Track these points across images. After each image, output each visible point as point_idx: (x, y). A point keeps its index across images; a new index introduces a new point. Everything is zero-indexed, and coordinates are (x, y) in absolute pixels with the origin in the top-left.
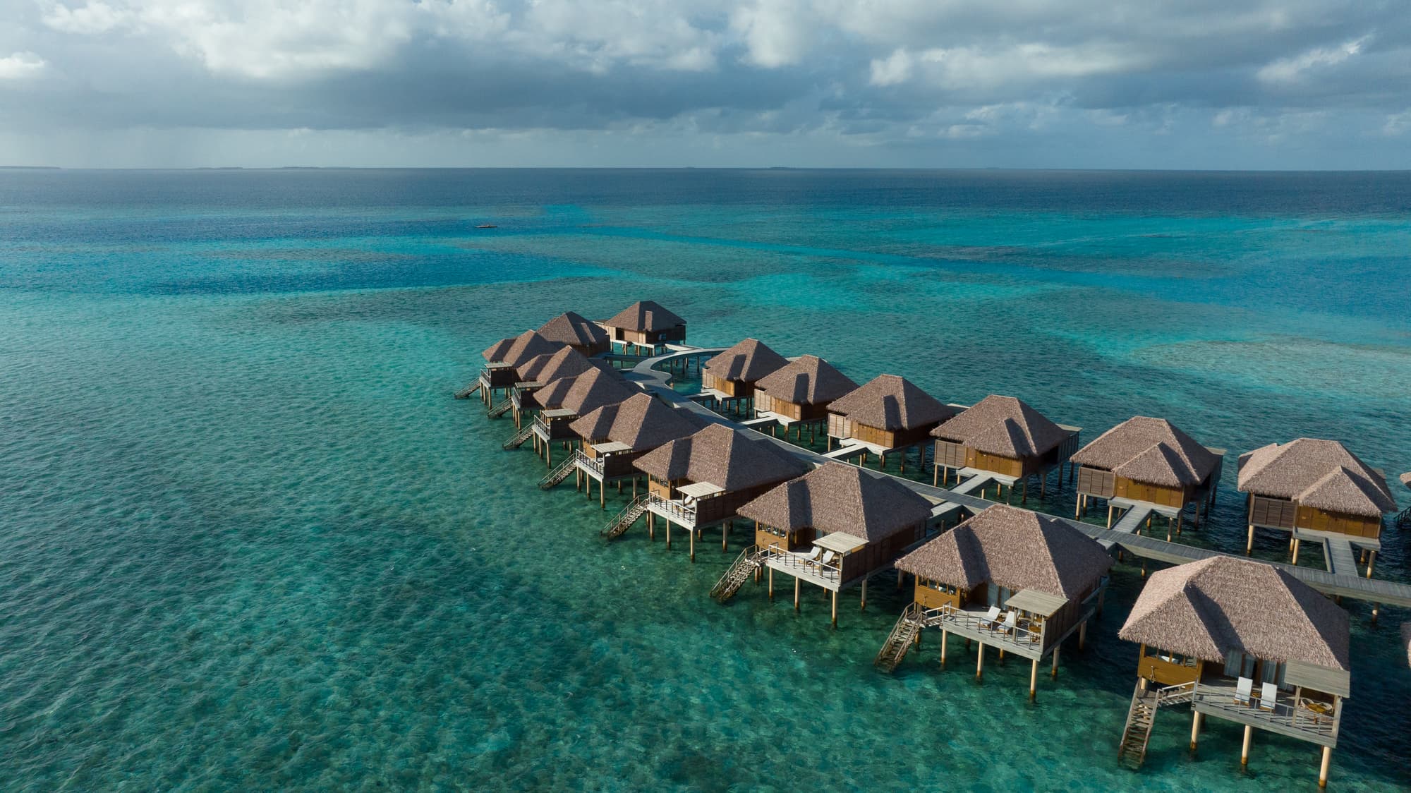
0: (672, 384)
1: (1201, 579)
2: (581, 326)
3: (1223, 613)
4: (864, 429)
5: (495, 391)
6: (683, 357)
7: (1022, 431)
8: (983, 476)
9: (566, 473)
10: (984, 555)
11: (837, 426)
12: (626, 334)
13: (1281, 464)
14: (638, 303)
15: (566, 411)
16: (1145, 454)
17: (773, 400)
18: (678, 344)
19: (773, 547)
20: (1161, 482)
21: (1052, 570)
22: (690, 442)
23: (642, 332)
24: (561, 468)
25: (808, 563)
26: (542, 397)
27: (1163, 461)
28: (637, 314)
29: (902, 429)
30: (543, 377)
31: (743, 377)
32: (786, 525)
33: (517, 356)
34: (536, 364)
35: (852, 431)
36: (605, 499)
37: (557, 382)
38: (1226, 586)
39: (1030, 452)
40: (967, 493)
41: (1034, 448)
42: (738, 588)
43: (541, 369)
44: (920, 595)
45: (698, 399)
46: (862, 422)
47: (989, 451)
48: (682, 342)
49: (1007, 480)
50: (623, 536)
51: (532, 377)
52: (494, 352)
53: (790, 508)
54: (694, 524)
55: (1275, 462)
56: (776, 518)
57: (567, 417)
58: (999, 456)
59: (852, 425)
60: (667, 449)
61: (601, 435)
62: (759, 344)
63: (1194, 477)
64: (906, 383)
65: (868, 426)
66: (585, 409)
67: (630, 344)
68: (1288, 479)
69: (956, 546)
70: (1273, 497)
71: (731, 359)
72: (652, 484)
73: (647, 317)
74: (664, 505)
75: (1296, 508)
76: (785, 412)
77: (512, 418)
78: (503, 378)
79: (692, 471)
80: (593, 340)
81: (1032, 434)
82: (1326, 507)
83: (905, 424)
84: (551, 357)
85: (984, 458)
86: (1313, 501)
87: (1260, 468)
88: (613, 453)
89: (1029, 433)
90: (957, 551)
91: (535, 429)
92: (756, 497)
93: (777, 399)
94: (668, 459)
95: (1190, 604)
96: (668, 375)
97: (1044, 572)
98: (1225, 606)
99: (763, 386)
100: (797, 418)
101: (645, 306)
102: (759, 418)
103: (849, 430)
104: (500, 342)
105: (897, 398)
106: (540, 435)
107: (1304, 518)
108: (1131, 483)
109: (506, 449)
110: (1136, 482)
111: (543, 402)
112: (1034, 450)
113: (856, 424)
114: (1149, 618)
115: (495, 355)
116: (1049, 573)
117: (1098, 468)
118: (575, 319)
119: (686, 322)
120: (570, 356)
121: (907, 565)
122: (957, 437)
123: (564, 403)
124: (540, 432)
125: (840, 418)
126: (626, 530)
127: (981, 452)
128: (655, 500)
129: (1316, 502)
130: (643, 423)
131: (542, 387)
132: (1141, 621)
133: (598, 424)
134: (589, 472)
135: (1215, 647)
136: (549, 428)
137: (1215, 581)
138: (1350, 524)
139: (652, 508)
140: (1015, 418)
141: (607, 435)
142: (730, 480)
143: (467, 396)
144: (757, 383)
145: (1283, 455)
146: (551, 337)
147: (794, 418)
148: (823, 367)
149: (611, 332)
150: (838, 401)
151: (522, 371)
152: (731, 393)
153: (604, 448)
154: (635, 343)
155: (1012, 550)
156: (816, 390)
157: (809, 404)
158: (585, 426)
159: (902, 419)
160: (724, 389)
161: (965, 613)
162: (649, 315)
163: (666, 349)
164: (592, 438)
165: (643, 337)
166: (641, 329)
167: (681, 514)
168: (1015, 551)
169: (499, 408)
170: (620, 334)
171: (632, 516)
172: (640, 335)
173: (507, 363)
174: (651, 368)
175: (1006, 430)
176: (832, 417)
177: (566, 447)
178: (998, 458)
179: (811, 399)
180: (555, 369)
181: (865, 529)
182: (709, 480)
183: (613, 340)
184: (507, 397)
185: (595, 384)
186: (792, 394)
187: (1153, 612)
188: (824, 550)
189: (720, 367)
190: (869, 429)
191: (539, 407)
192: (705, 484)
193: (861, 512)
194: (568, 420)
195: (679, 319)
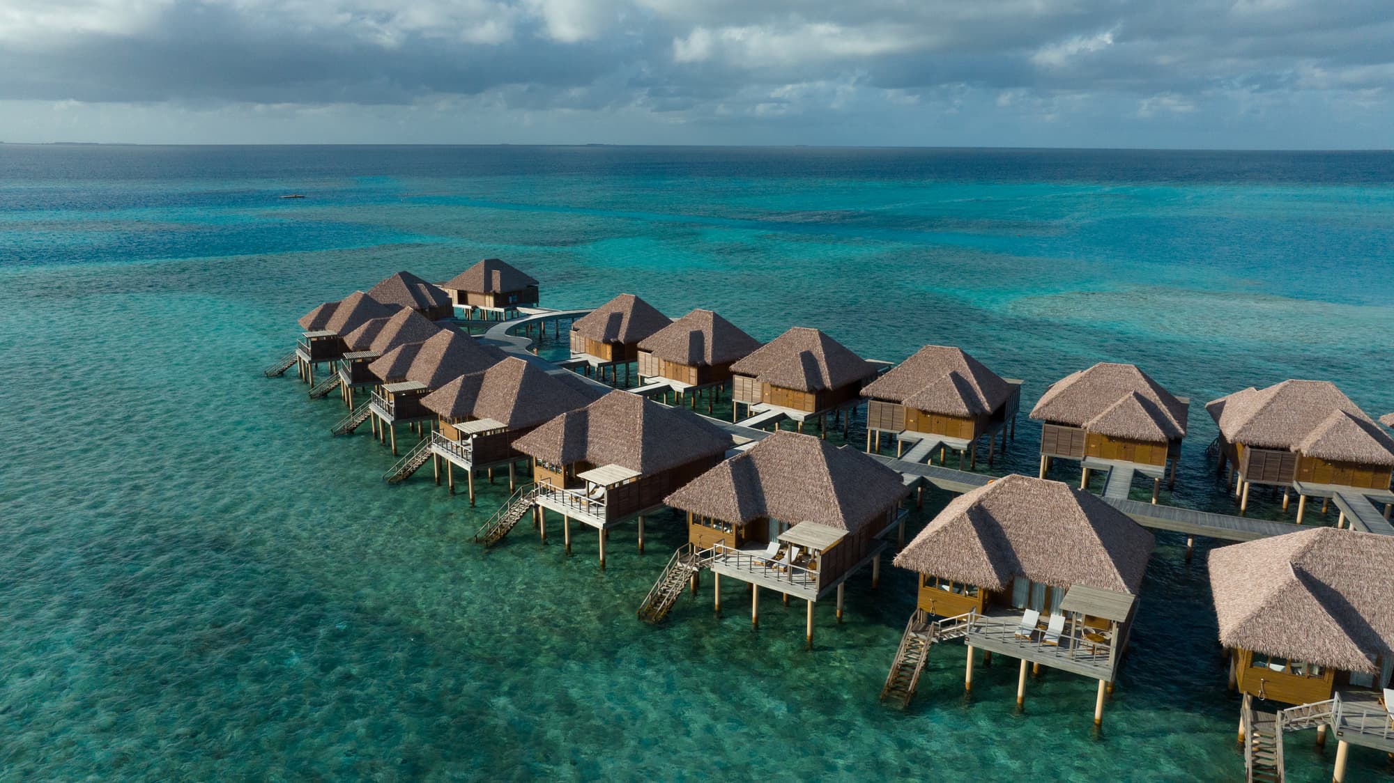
0: (535, 350)
1: (1307, 560)
2: (418, 287)
3: (1348, 603)
4: (778, 391)
5: (316, 366)
6: (539, 321)
7: (969, 385)
8: (930, 441)
9: (420, 461)
10: (1008, 542)
11: (743, 390)
12: (470, 297)
13: (1272, 410)
14: (483, 261)
15: (414, 383)
16: (1121, 406)
17: (662, 363)
18: (531, 307)
19: (718, 545)
20: (1144, 437)
21: (1105, 556)
22: (585, 414)
23: (489, 294)
24: (412, 455)
25: (769, 564)
26: (380, 368)
27: (1142, 412)
28: (482, 274)
29: (825, 390)
30: (377, 347)
31: (621, 338)
32: (735, 517)
33: (343, 322)
34: (368, 330)
35: (763, 395)
36: (474, 492)
37: (398, 349)
38: (1343, 567)
39: (983, 409)
40: (920, 462)
41: (987, 404)
42: (674, 602)
43: (375, 336)
44: (926, 600)
45: (570, 366)
46: (777, 383)
47: (935, 410)
48: (535, 304)
49: (960, 443)
50: (504, 540)
51: (364, 344)
52: (313, 318)
53: (737, 493)
54: (604, 521)
55: (1265, 408)
56: (721, 508)
57: (414, 391)
58: (947, 415)
59: (763, 387)
60: (557, 426)
61: (464, 412)
62: (637, 300)
63: (1177, 430)
64: (822, 336)
65: (784, 388)
66: (438, 381)
67: (475, 308)
68: (1283, 427)
69: (974, 533)
70: (1268, 448)
71: (605, 318)
72: (537, 471)
73: (494, 277)
74: (559, 498)
75: (1297, 459)
76: (677, 377)
77: (340, 397)
78: (327, 350)
79: (592, 451)
80: (434, 303)
81: (982, 389)
82: (1334, 457)
83: (828, 383)
84: (386, 322)
85: (928, 418)
86: (1320, 451)
87: (1249, 415)
88: (479, 434)
89: (978, 387)
90: (977, 539)
91: (373, 408)
92: (689, 481)
93: (667, 361)
94: (560, 438)
95: (1310, 594)
96: (527, 341)
97: (1094, 561)
98: (1349, 593)
99: (648, 347)
100: (693, 382)
101: (491, 265)
102: (646, 385)
103: (759, 393)
104: (321, 307)
105: (814, 353)
106: (381, 416)
107: (1306, 470)
108: (1105, 439)
109: (337, 435)
110: (1111, 438)
111: (382, 375)
112: (987, 407)
113: (767, 386)
114: (1258, 616)
115: (315, 321)
116: (1101, 561)
117: (1062, 424)
118: (410, 280)
119: (538, 283)
120: (410, 321)
121: (911, 561)
122: (893, 396)
123: (409, 375)
124: (380, 411)
125: (748, 380)
126: (508, 531)
127: (925, 412)
128: (545, 491)
129: (1323, 452)
130: (519, 394)
131: (378, 357)
132: (1249, 621)
133: (460, 396)
134: (451, 458)
135: (1359, 652)
136: (393, 406)
137: (1326, 561)
138: (1358, 474)
139: (542, 501)
140: (959, 371)
141: (471, 412)
142: (645, 460)
143: (281, 374)
144: (640, 345)
145: (1273, 400)
146: (383, 300)
147: (689, 383)
148: (720, 324)
149: (453, 294)
150: (744, 361)
151: (351, 340)
152: (608, 358)
153: (469, 427)
154: (482, 308)
155: (1045, 533)
156: (714, 351)
157: (707, 365)
158: (442, 401)
159: (824, 378)
160: (598, 353)
161: (991, 619)
162: (496, 275)
163: (518, 312)
164: (452, 416)
165: (490, 300)
166: (488, 290)
167: (584, 507)
168: (1049, 534)
169: (324, 384)
170: (463, 298)
171: (514, 513)
172: (487, 298)
173: (330, 331)
174: (506, 333)
175: (954, 385)
176: (738, 379)
177: (414, 429)
178: (945, 419)
179: (709, 359)
180: (393, 335)
181: (841, 516)
182: (617, 462)
183: (455, 305)
184: (332, 372)
185: (448, 349)
186: (686, 354)
187: (1263, 608)
188: (784, 545)
189: (593, 327)
190: (785, 391)
191: (378, 381)
192: (612, 466)
193: (832, 494)
194: (415, 395)
195: (531, 279)
